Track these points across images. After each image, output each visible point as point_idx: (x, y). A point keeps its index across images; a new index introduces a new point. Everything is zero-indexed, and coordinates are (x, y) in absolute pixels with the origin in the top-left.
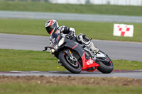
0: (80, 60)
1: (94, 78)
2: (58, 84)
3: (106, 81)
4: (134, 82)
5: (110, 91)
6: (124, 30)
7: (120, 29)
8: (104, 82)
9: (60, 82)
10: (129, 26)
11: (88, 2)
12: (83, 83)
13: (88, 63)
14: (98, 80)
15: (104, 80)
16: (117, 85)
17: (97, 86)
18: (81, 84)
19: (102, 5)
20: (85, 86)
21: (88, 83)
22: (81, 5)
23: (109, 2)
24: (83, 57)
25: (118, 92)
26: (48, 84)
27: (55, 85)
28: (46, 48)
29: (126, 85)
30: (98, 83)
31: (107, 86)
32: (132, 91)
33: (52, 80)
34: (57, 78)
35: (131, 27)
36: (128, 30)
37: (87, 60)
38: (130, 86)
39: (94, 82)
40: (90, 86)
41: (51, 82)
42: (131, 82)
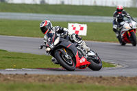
0: (74, 58)
1: (49, 76)
2: (15, 81)
3: (62, 79)
4: (88, 79)
5: (66, 88)
6: (78, 29)
7: (74, 29)
8: (59, 79)
9: (17, 79)
10: (82, 26)
11: (43, 2)
12: (39, 81)
13: (81, 61)
14: (54, 78)
15: (59, 77)
16: (72, 82)
17: (53, 83)
18: (37, 82)
19: (56, 5)
20: (41, 84)
21: (44, 81)
22: (36, 5)
23: (63, 2)
24: (77, 55)
25: (73, 89)
26: (5, 82)
27: (12, 83)
28: (42, 47)
29: (80, 82)
30: (53, 81)
31: (63, 83)
32: (86, 88)
33: (9, 78)
34: (14, 76)
35: (85, 26)
36: (82, 29)
37: (80, 58)
38: (84, 83)
39: (49, 80)
40: (45, 83)
41: (8, 80)
42: (85, 79)
